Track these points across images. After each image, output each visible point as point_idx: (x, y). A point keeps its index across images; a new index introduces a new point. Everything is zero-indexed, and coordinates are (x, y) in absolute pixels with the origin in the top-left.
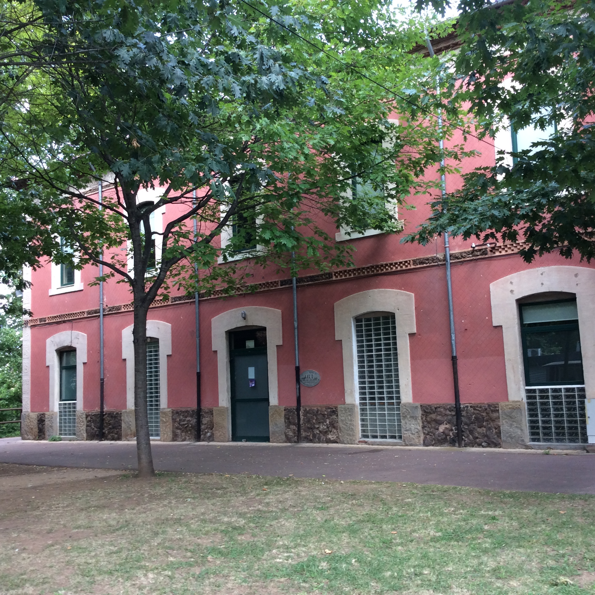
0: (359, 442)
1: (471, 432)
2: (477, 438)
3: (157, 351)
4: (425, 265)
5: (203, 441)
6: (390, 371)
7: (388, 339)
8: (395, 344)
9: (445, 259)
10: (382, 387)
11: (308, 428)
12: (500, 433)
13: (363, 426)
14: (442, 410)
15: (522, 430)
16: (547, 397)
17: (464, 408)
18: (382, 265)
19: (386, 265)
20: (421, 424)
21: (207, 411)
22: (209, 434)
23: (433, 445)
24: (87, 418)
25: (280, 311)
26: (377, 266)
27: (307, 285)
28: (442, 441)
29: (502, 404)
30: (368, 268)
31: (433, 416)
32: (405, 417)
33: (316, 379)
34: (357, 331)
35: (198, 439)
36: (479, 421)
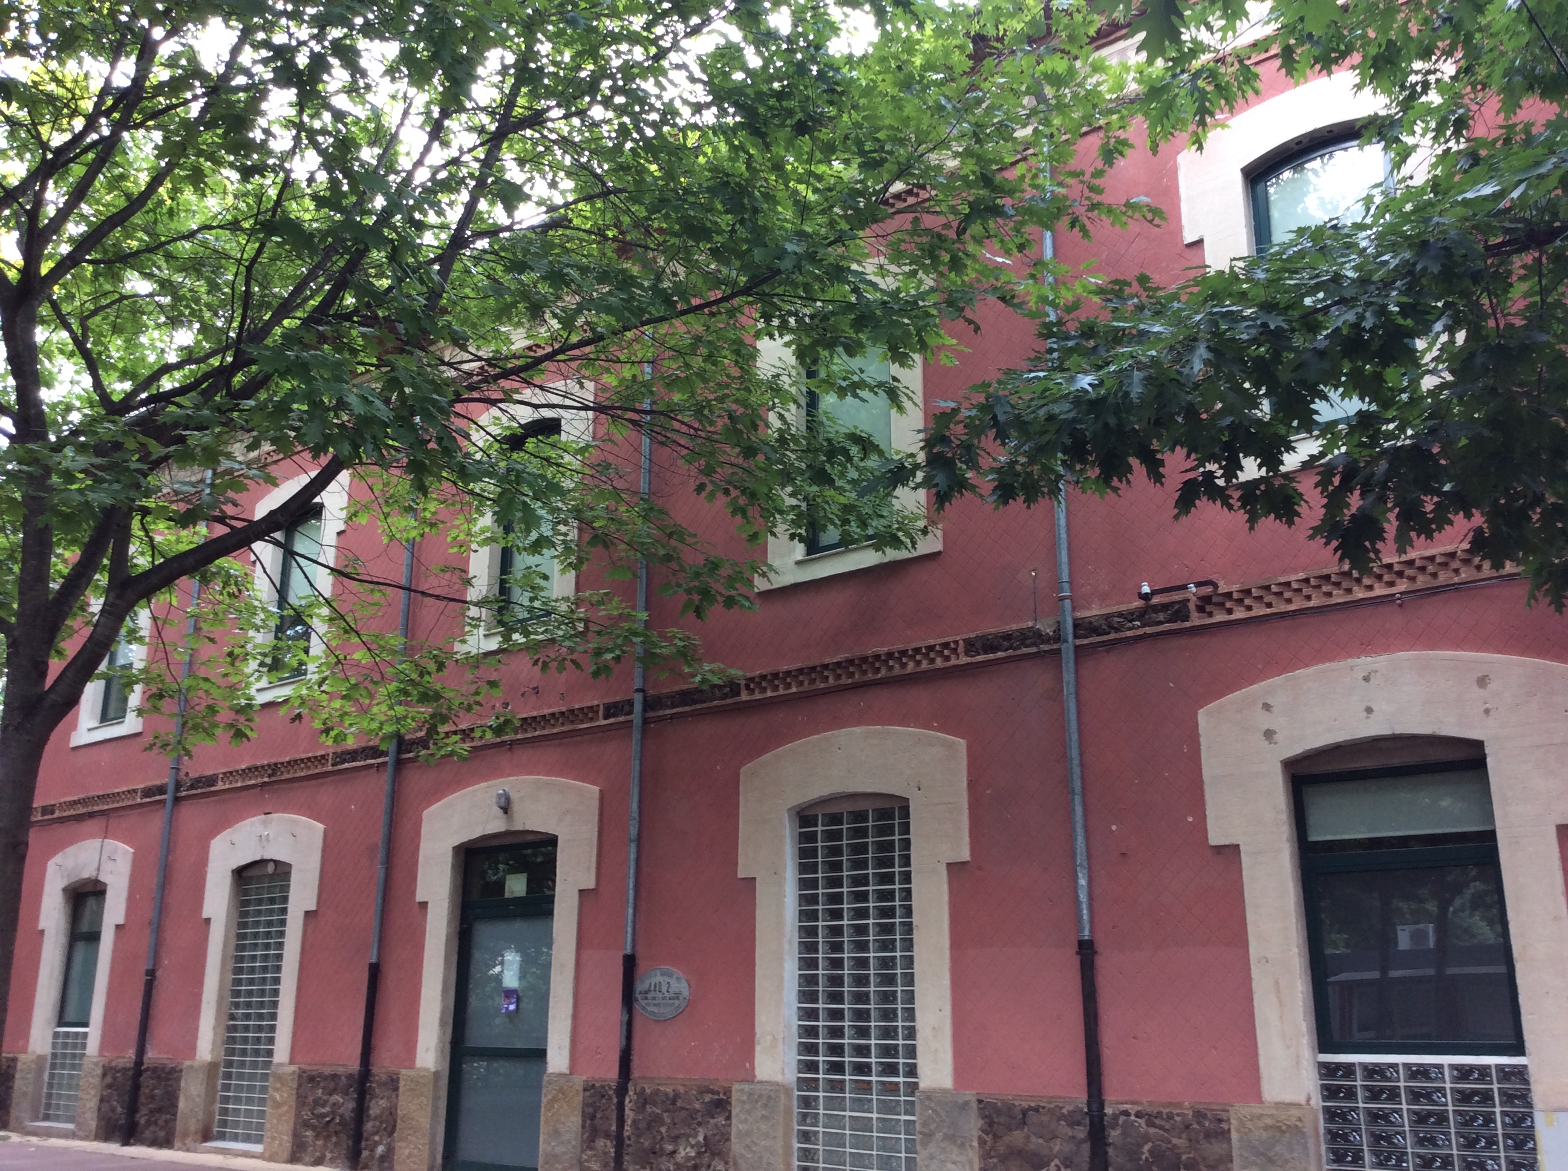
3: (285, 900)
4: (1000, 654)
6: (891, 980)
7: (889, 879)
8: (908, 894)
9: (1058, 637)
10: (864, 1033)
11: (645, 1151)
13: (803, 1154)
14: (1045, 1118)
16: (1393, 1095)
17: (1115, 1117)
18: (877, 657)
20: (978, 1164)
21: (383, 1077)
22: (380, 1149)
24: (104, 1075)
25: (595, 790)
26: (864, 659)
29: (1239, 1114)
30: (838, 664)
31: (1017, 1137)
32: (928, 1136)
33: (677, 996)
34: (801, 853)
35: (354, 1160)
36: (1165, 1165)
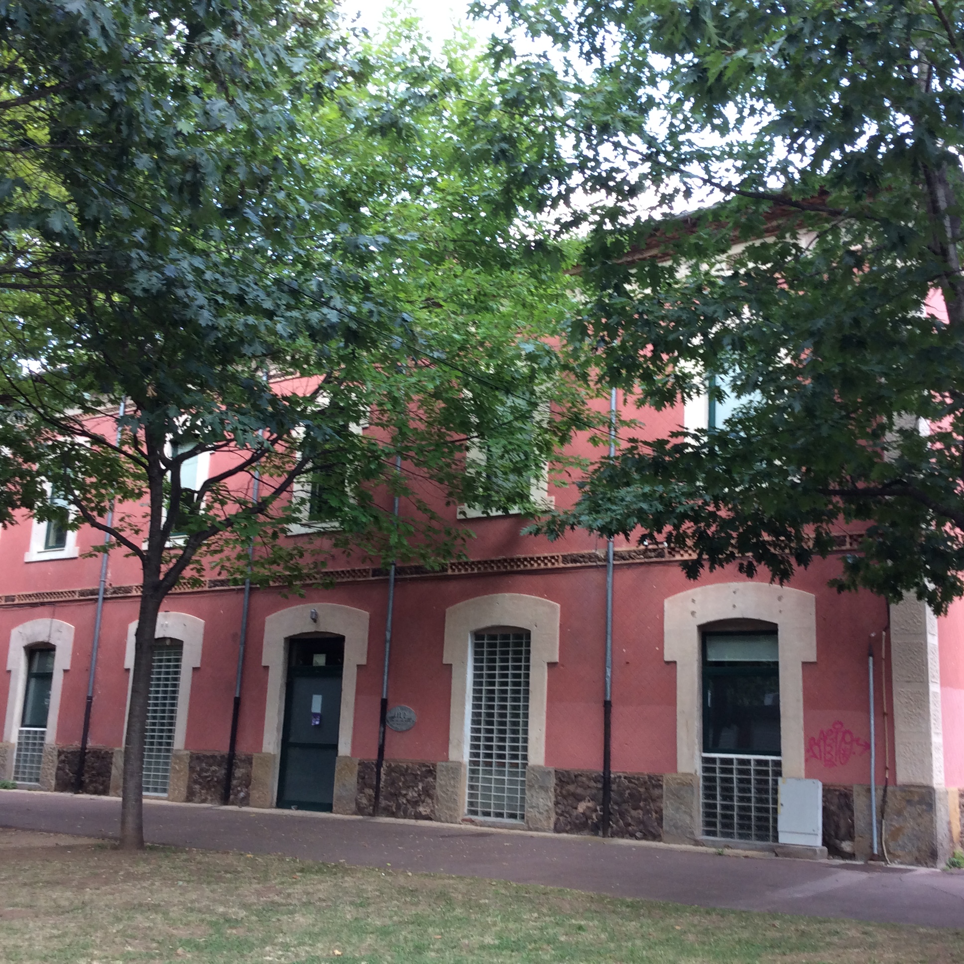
0: (464, 820)
1: (622, 815)
2: (630, 825)
3: (178, 660)
4: (578, 564)
5: (233, 804)
6: (517, 716)
7: (518, 668)
8: (527, 676)
9: (606, 559)
10: (503, 740)
11: (391, 794)
12: (661, 819)
13: (471, 796)
14: (584, 779)
15: (691, 817)
16: (730, 771)
17: (615, 778)
18: (519, 559)
19: (525, 559)
20: (553, 799)
21: (243, 757)
22: (242, 795)
23: (567, 832)
24: (59, 755)
25: (367, 614)
26: (512, 560)
27: (411, 579)
28: (580, 825)
29: (668, 777)
30: (499, 561)
31: (571, 788)
32: (531, 787)
33: (409, 719)
34: (476, 653)
35: (225, 800)
36: (635, 799)
